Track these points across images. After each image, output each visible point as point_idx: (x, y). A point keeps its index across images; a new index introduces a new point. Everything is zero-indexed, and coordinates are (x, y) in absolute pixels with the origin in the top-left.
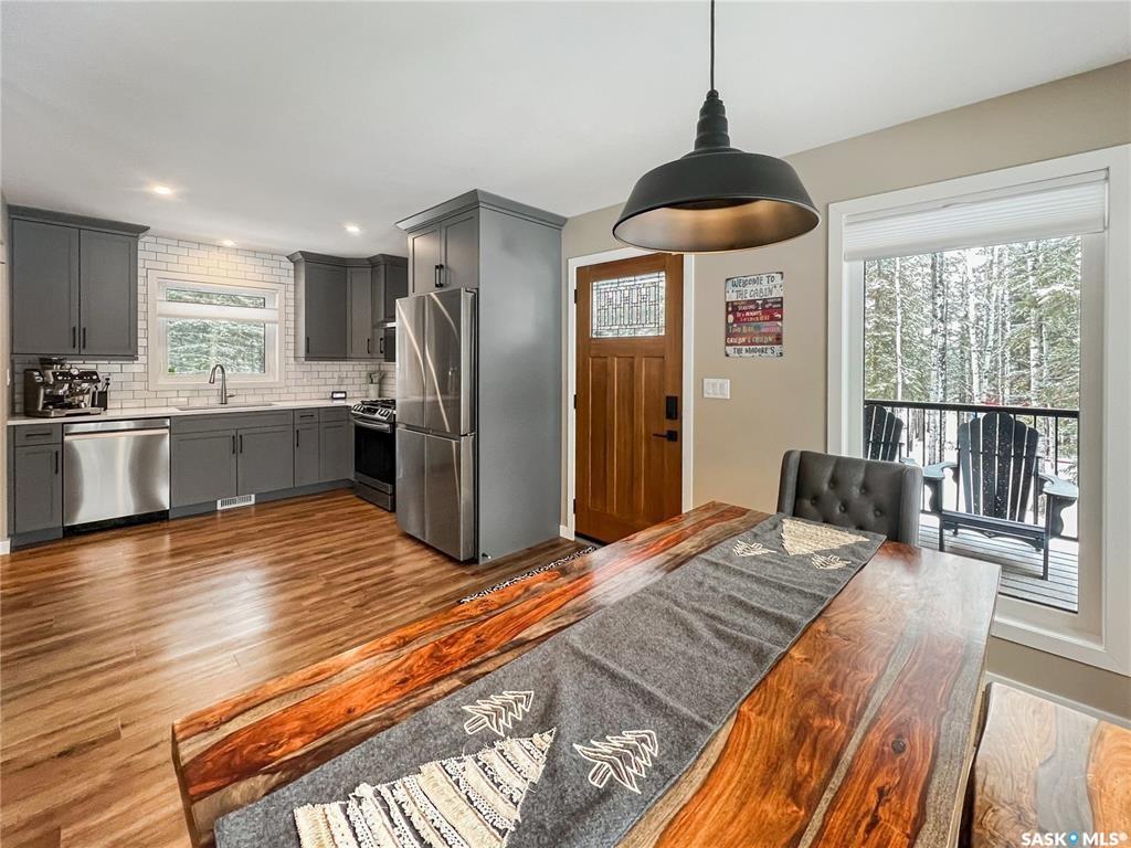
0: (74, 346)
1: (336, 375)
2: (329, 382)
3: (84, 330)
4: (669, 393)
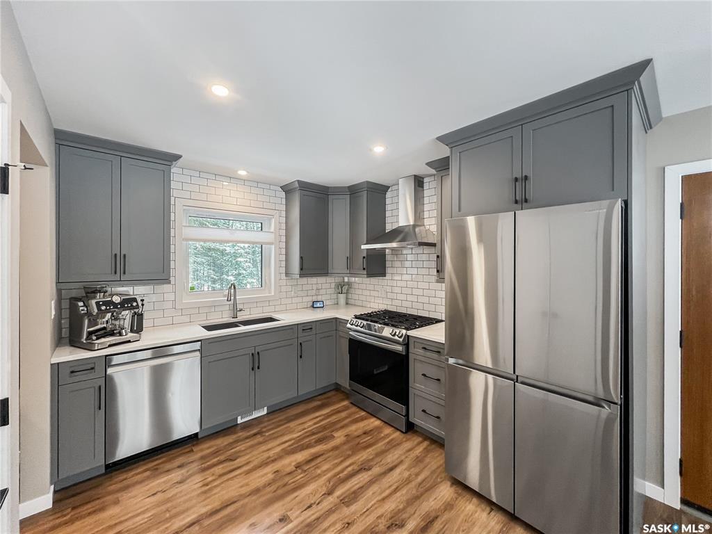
0: (116, 273)
1: (315, 287)
2: (310, 293)
3: (125, 256)
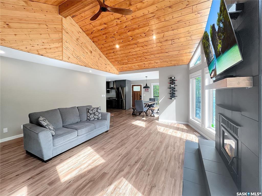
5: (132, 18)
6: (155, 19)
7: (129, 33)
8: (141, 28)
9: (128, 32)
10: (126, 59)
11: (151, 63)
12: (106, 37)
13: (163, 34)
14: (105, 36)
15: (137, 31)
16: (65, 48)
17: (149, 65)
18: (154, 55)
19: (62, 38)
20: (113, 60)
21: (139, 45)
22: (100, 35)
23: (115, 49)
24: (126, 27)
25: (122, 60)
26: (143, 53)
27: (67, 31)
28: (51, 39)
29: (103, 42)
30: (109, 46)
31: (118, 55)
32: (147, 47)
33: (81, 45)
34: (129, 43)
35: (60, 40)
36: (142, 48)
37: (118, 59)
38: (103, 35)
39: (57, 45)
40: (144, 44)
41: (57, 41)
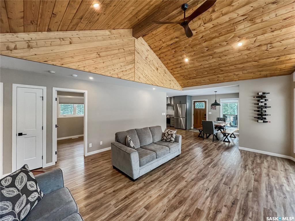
4: (205, 113)
5: (212, 26)
6: (246, 22)
7: (205, 44)
8: (222, 36)
9: (204, 42)
10: (195, 72)
11: (228, 76)
12: (175, 52)
13: (256, 38)
14: (174, 50)
15: (216, 40)
16: (137, 68)
17: (224, 78)
18: (235, 66)
19: (134, 59)
20: (178, 75)
21: (215, 56)
22: (169, 50)
23: (183, 62)
24: (202, 37)
25: (189, 74)
26: (219, 64)
27: (138, 52)
28: (127, 62)
29: (171, 57)
30: (177, 60)
31: (185, 69)
32: (226, 57)
33: (149, 63)
34: (203, 54)
35: (133, 61)
36: (219, 59)
37: (184, 74)
38: (172, 49)
39: (131, 66)
40: (222, 54)
41: (131, 63)
